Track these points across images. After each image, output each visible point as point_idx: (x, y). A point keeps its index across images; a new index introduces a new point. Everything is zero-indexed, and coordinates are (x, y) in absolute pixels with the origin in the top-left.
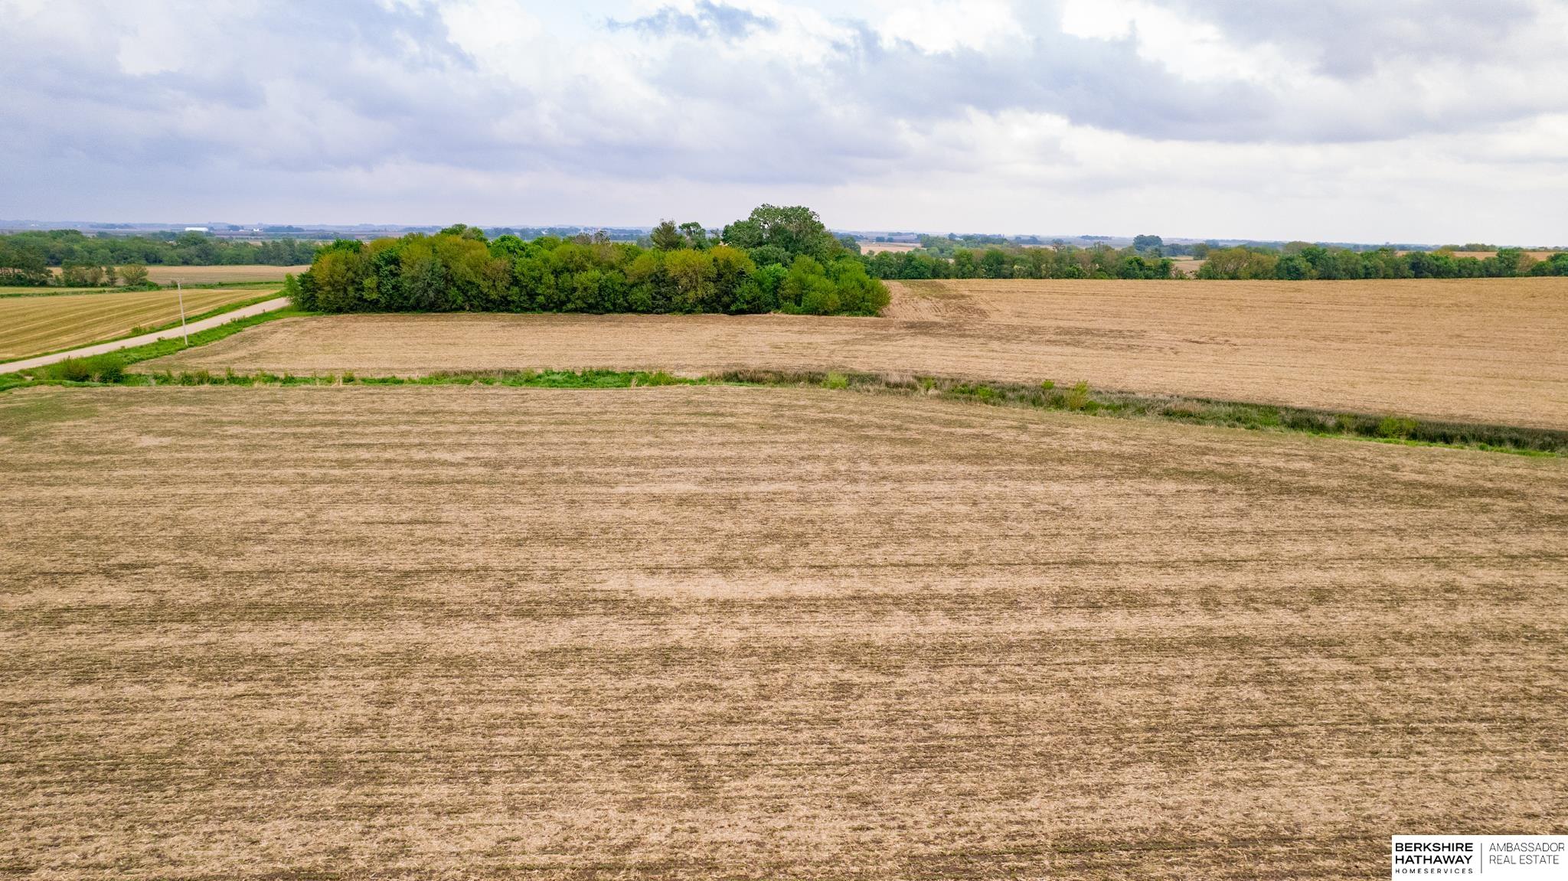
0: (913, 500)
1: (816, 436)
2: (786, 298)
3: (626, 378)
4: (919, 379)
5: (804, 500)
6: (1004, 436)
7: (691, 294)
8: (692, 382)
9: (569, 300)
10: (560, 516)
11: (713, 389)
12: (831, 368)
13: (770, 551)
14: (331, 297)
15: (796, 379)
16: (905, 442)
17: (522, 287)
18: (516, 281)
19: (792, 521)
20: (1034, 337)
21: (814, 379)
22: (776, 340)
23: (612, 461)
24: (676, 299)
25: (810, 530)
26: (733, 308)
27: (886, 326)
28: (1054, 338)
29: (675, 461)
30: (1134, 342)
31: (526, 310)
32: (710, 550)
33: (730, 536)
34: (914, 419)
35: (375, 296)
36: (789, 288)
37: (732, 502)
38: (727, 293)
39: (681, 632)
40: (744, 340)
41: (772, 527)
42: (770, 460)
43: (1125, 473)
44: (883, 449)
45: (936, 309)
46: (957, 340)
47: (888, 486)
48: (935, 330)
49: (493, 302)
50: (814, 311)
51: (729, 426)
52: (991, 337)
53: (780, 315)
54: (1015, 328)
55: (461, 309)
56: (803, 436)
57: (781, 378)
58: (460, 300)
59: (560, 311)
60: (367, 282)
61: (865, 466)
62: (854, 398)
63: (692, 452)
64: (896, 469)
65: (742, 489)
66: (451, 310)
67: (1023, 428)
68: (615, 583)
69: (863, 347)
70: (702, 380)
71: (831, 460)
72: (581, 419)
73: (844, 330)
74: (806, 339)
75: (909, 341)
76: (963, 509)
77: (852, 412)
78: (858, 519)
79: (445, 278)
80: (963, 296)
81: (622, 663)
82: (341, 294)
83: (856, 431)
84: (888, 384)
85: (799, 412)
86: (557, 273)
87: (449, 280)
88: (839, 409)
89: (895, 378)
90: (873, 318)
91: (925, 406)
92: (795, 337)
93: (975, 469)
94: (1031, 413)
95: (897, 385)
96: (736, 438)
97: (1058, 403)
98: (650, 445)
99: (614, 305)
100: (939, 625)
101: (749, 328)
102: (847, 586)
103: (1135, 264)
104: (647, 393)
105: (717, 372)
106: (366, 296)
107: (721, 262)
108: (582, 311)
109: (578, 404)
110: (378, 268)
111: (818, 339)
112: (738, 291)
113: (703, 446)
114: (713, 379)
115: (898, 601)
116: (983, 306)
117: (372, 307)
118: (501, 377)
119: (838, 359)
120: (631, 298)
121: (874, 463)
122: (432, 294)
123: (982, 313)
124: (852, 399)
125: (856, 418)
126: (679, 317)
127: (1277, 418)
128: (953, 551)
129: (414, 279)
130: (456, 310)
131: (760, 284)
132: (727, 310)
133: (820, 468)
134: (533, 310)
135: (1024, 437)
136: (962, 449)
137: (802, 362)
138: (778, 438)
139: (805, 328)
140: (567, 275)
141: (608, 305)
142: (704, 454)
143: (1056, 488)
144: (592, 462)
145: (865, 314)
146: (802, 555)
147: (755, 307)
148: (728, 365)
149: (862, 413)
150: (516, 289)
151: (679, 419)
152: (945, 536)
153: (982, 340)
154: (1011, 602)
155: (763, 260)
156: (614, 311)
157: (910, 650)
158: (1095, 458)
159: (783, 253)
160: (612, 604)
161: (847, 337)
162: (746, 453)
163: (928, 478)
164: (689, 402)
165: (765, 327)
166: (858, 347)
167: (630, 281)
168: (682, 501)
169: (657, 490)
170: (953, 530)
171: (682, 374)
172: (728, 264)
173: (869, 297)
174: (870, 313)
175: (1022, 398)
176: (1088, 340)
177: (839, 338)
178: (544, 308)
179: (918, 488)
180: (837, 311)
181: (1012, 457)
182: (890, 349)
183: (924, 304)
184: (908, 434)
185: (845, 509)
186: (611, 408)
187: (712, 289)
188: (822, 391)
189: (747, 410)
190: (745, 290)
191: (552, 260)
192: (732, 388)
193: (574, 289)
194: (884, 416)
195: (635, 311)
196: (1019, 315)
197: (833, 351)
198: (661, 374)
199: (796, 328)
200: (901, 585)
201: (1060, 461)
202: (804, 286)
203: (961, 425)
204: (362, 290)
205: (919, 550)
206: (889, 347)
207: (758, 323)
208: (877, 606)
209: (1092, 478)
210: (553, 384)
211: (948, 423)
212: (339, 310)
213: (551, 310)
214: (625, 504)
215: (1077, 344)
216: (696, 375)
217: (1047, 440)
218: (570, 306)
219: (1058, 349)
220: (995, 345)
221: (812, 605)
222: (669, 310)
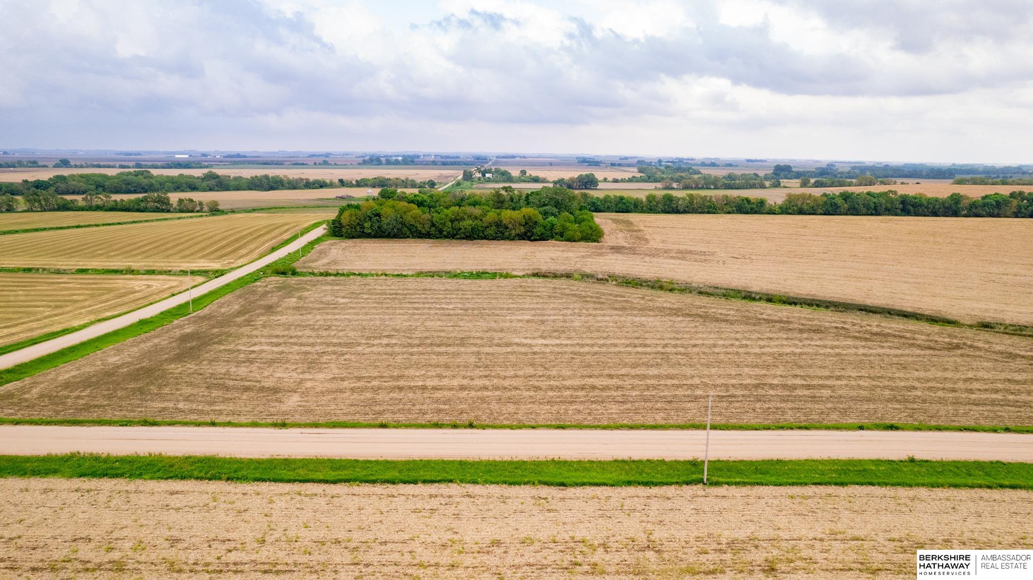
0: (598, 322)
1: (569, 301)
2: (556, 234)
3: (494, 276)
4: (610, 277)
5: (565, 321)
6: (635, 301)
7: (513, 232)
8: (520, 277)
9: (457, 234)
10: (493, 325)
11: (529, 280)
12: (575, 271)
13: (556, 334)
14: (349, 231)
15: (562, 276)
16: (599, 303)
17: (436, 228)
18: (433, 225)
19: (561, 327)
20: (666, 255)
21: (568, 276)
22: (552, 255)
23: (502, 309)
24: (507, 234)
25: (566, 329)
26: (532, 238)
27: (601, 248)
28: (674, 255)
29: (522, 309)
30: (708, 258)
31: (437, 238)
32: (539, 334)
33: (544, 331)
34: (604, 294)
35: (370, 231)
36: (558, 229)
37: (543, 322)
38: (529, 231)
39: (536, 349)
40: (538, 255)
41: (555, 328)
42: (553, 309)
43: (669, 315)
44: (591, 305)
45: (626, 238)
46: (631, 256)
47: (591, 318)
48: (622, 250)
49: (423, 234)
50: (569, 240)
51: (538, 296)
52: (647, 254)
53: (553, 242)
54: (658, 250)
55: (408, 237)
56: (564, 300)
57: (555, 276)
58: (408, 233)
59: (453, 238)
60: (366, 225)
61: (584, 311)
62: (583, 285)
63: (527, 306)
64: (594, 312)
65: (546, 318)
66: (404, 238)
67: (643, 298)
68: (517, 340)
69: (590, 260)
70: (524, 276)
71: (573, 309)
72: (484, 293)
73: (582, 250)
74: (566, 255)
75: (611, 256)
76: (612, 324)
77: (582, 291)
78: (580, 327)
79: (401, 223)
80: (640, 231)
81: (525, 354)
82: (353, 230)
83: (583, 298)
84: (597, 279)
85: (563, 291)
86: (452, 221)
87: (403, 224)
88: (577, 290)
89: (600, 276)
90: (596, 244)
91: (611, 288)
92: (559, 254)
93: (620, 313)
94: (650, 292)
95: (601, 279)
96: (541, 301)
97: (661, 288)
98: (512, 303)
99: (478, 236)
100: (596, 349)
101: (540, 248)
102: (575, 342)
103: (745, 201)
104: (504, 282)
105: (530, 272)
106: (365, 231)
107: (526, 216)
108: (463, 238)
109: (480, 287)
110: (370, 218)
111: (570, 254)
112: (534, 231)
113: (530, 304)
114: (529, 276)
115: (587, 345)
116: (648, 237)
117: (368, 236)
118: (444, 274)
119: (578, 266)
120: (486, 233)
121: (587, 310)
122: (396, 231)
123: (647, 240)
124: (582, 285)
125: (583, 293)
126: (508, 242)
127: (739, 295)
128: (605, 335)
129: (388, 224)
130: (406, 238)
131: (545, 227)
132: (529, 239)
133: (570, 312)
134: (441, 238)
135: (642, 302)
136: (617, 306)
137: (563, 267)
138: (556, 301)
139: (565, 249)
140: (456, 223)
141: (476, 236)
142: (531, 306)
143: (643, 319)
144: (495, 309)
145: (592, 242)
146: (564, 335)
147: (543, 238)
148: (533, 269)
149: (586, 291)
150: (433, 229)
151: (519, 293)
152: (604, 331)
153: (642, 256)
154: (615, 345)
155: (545, 214)
156: (478, 239)
157: (588, 353)
158: (661, 309)
159: (555, 210)
160: (518, 345)
161: (583, 254)
162: (545, 306)
163: (604, 315)
164: (521, 286)
165: (547, 248)
166: (588, 260)
167: (485, 225)
168: (528, 321)
169: (520, 318)
170: (607, 330)
171: (515, 273)
172: (530, 218)
173: (594, 234)
174: (595, 241)
175: (648, 286)
176: (688, 256)
177: (580, 254)
178: (446, 237)
179: (600, 318)
180: (579, 240)
181: (634, 309)
182: (601, 261)
183: (621, 235)
184: (601, 300)
185: (577, 324)
186: (492, 288)
187: (523, 230)
188: (572, 282)
189: (543, 290)
190: (538, 230)
191: (450, 215)
192: (536, 280)
193: (461, 229)
194: (594, 293)
195: (488, 239)
196: (663, 242)
197: (576, 262)
198: (507, 273)
199: (561, 249)
200: (589, 342)
201: (650, 310)
202: (565, 228)
203: (621, 296)
204: (364, 228)
205: (596, 334)
206: (601, 260)
207: (543, 246)
208: (583, 345)
209: (657, 316)
210: (465, 278)
211: (617, 296)
212: (353, 237)
213: (449, 238)
214: (511, 322)
215: (683, 258)
216: (521, 274)
217: (649, 303)
218: (458, 236)
219: (672, 261)
220: (647, 259)
221: (567, 345)
222: (503, 238)
